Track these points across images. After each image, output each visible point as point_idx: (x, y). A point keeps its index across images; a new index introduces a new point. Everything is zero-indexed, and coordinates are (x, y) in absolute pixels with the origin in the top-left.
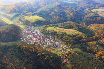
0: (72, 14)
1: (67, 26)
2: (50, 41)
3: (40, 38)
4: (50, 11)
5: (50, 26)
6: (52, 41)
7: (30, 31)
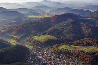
0: (89, 30)
1: (83, 44)
2: (64, 61)
3: (50, 59)
4: (63, 28)
5: (63, 45)
6: (66, 62)
7: (39, 51)
